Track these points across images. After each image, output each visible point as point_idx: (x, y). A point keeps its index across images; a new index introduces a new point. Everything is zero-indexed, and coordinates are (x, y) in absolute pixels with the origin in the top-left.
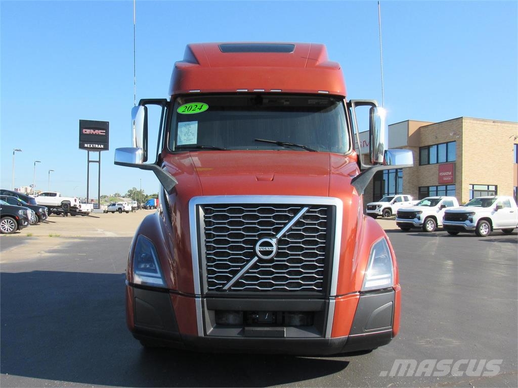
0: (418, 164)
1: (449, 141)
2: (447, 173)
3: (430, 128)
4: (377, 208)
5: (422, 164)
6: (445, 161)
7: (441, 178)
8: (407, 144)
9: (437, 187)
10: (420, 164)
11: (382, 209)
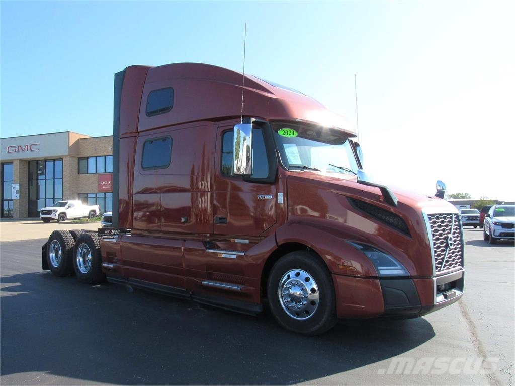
0: (77, 173)
1: (107, 154)
2: (106, 182)
3: (89, 141)
4: (53, 213)
5: (81, 172)
6: (104, 172)
7: (100, 186)
8: (67, 154)
9: (96, 194)
10: (79, 173)
11: (57, 214)
